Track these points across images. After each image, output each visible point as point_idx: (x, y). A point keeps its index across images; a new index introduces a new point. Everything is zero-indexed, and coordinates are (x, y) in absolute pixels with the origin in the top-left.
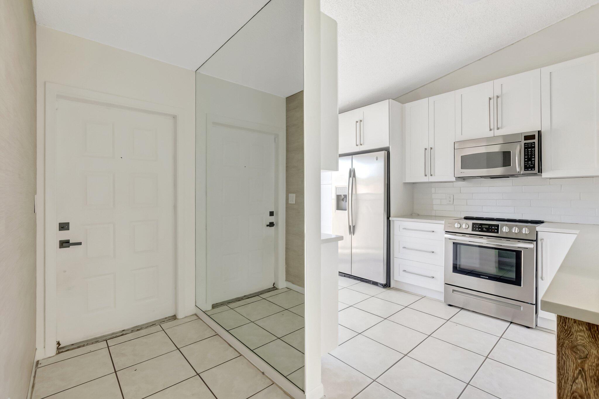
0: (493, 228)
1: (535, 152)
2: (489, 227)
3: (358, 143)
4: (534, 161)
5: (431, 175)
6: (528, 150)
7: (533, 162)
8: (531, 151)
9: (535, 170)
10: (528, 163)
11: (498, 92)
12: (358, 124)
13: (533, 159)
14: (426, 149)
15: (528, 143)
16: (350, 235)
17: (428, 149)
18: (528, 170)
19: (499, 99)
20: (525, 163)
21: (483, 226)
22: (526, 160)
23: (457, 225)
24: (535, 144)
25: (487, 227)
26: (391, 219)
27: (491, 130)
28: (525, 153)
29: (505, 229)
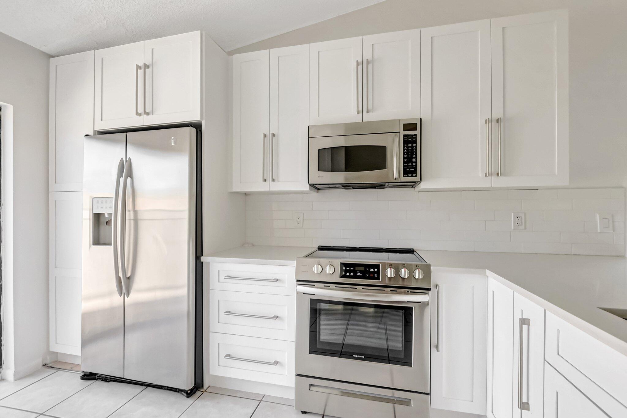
0: (372, 270)
1: (416, 150)
2: (365, 269)
3: (140, 110)
4: (416, 162)
5: (273, 180)
6: (407, 145)
7: (414, 164)
8: (412, 147)
9: (416, 176)
10: (408, 166)
11: (368, 55)
12: (141, 72)
13: (414, 160)
14: (265, 136)
15: (408, 136)
16: (121, 296)
17: (268, 136)
18: (408, 176)
19: (370, 66)
20: (404, 166)
21: (357, 268)
22: (405, 160)
23: (317, 269)
24: (416, 138)
25: (363, 269)
26: (203, 259)
27: (358, 113)
28: (404, 150)
29: (390, 273)
